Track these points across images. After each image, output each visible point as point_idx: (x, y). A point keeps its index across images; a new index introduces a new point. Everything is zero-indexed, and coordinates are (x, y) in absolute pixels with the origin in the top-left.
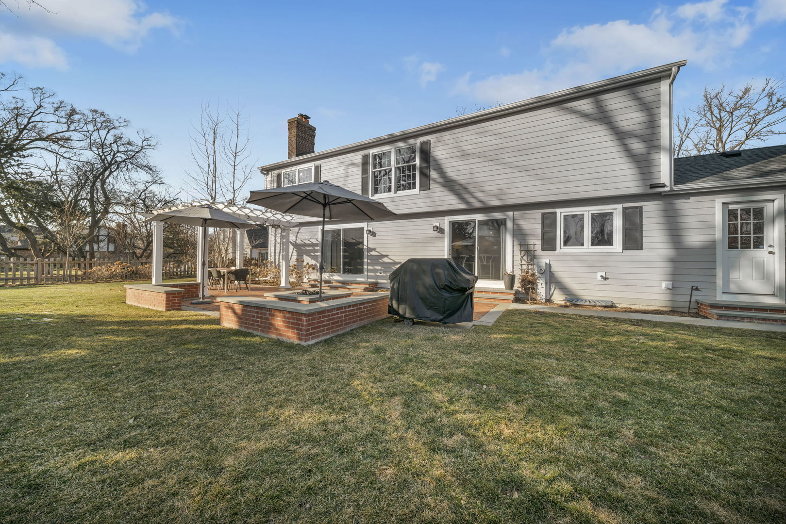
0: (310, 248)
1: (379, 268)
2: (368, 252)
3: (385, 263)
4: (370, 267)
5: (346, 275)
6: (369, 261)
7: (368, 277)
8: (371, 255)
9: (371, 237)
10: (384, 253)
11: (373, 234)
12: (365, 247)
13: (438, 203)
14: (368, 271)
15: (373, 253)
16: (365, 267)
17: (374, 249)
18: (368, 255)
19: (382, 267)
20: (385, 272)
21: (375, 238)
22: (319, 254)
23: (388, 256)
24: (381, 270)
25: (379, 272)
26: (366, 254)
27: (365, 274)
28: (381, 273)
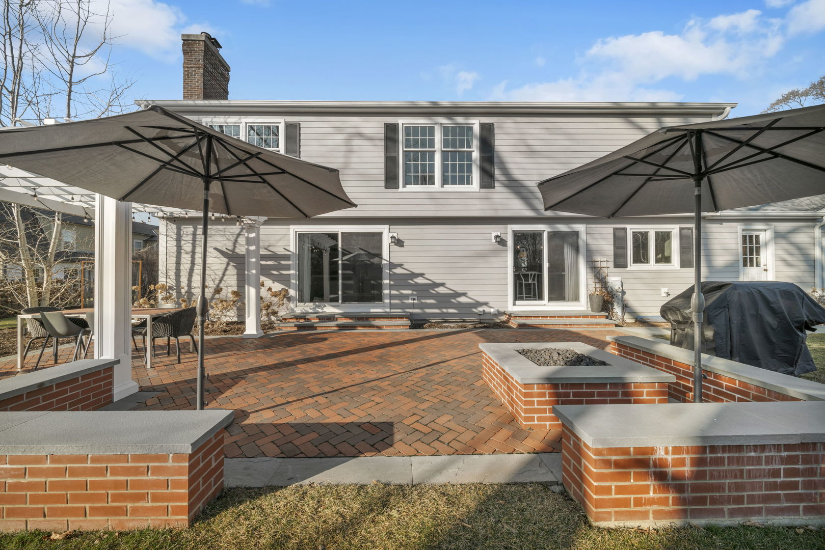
0: (269, 263)
1: (407, 292)
2: (390, 270)
3: (417, 284)
4: (393, 292)
5: (347, 304)
6: (392, 283)
7: (391, 306)
8: (395, 274)
9: (395, 248)
10: (416, 271)
11: (399, 243)
12: (384, 262)
13: (499, 207)
15: (398, 271)
16: (386, 292)
17: (400, 265)
18: (390, 274)
19: (413, 291)
20: (419, 298)
21: (402, 249)
22: (292, 272)
23: (424, 274)
24: (412, 295)
25: (410, 297)
26: (387, 272)
27: (387, 301)
28: (414, 299)
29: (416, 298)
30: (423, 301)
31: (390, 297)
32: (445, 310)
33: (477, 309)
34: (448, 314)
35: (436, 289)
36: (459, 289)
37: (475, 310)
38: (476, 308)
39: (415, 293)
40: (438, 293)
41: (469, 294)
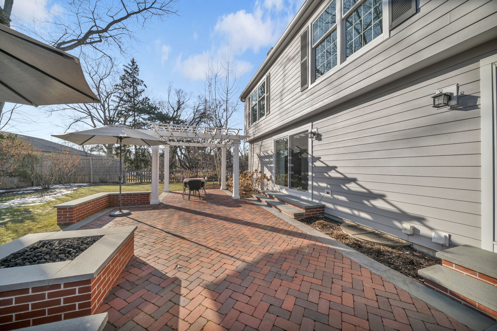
0: (268, 160)
1: (324, 185)
2: (313, 163)
3: (331, 178)
4: (314, 184)
5: (293, 189)
6: (313, 175)
7: (313, 196)
8: (315, 166)
9: (316, 142)
10: (331, 164)
11: (318, 137)
12: (309, 156)
14: (313, 188)
15: (318, 164)
16: (310, 182)
17: (319, 159)
18: (312, 167)
19: (328, 184)
20: (333, 192)
21: (321, 142)
22: (273, 165)
23: (336, 167)
24: (327, 188)
25: (326, 191)
26: (310, 165)
27: (310, 191)
28: (328, 193)
29: (330, 191)
30: (335, 196)
31: (312, 188)
32: (356, 213)
33: (402, 224)
34: (359, 217)
35: (347, 185)
36: (375, 189)
37: (397, 224)
38: (400, 221)
39: (329, 186)
40: (349, 190)
41: (389, 198)
